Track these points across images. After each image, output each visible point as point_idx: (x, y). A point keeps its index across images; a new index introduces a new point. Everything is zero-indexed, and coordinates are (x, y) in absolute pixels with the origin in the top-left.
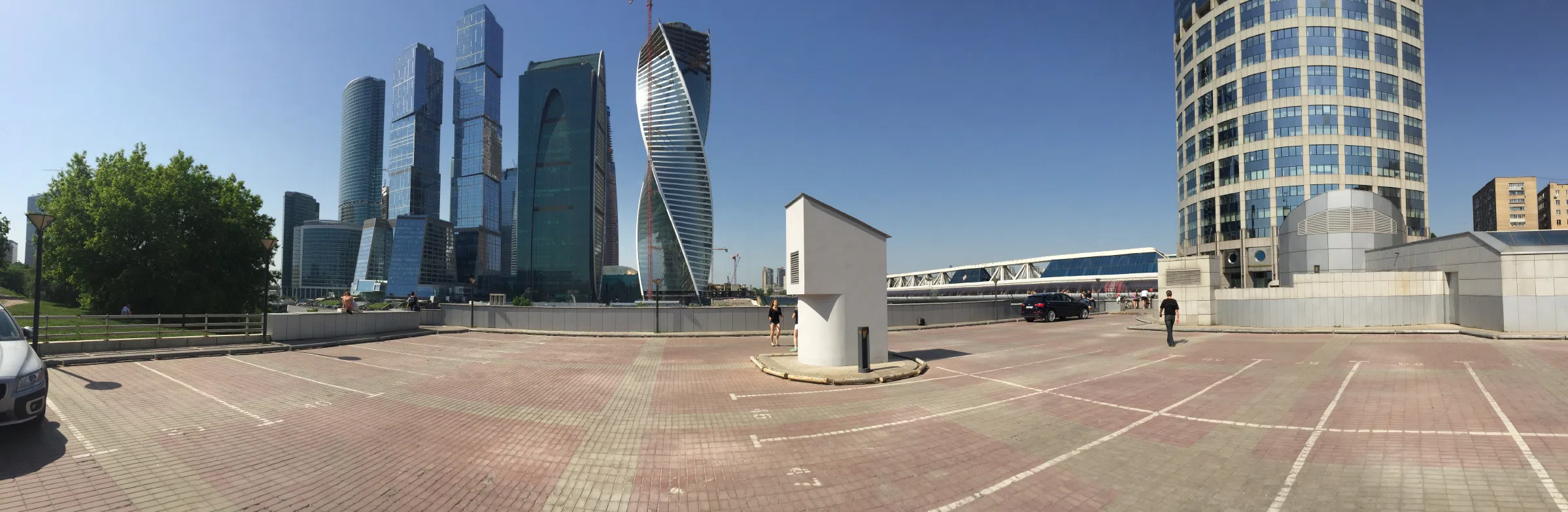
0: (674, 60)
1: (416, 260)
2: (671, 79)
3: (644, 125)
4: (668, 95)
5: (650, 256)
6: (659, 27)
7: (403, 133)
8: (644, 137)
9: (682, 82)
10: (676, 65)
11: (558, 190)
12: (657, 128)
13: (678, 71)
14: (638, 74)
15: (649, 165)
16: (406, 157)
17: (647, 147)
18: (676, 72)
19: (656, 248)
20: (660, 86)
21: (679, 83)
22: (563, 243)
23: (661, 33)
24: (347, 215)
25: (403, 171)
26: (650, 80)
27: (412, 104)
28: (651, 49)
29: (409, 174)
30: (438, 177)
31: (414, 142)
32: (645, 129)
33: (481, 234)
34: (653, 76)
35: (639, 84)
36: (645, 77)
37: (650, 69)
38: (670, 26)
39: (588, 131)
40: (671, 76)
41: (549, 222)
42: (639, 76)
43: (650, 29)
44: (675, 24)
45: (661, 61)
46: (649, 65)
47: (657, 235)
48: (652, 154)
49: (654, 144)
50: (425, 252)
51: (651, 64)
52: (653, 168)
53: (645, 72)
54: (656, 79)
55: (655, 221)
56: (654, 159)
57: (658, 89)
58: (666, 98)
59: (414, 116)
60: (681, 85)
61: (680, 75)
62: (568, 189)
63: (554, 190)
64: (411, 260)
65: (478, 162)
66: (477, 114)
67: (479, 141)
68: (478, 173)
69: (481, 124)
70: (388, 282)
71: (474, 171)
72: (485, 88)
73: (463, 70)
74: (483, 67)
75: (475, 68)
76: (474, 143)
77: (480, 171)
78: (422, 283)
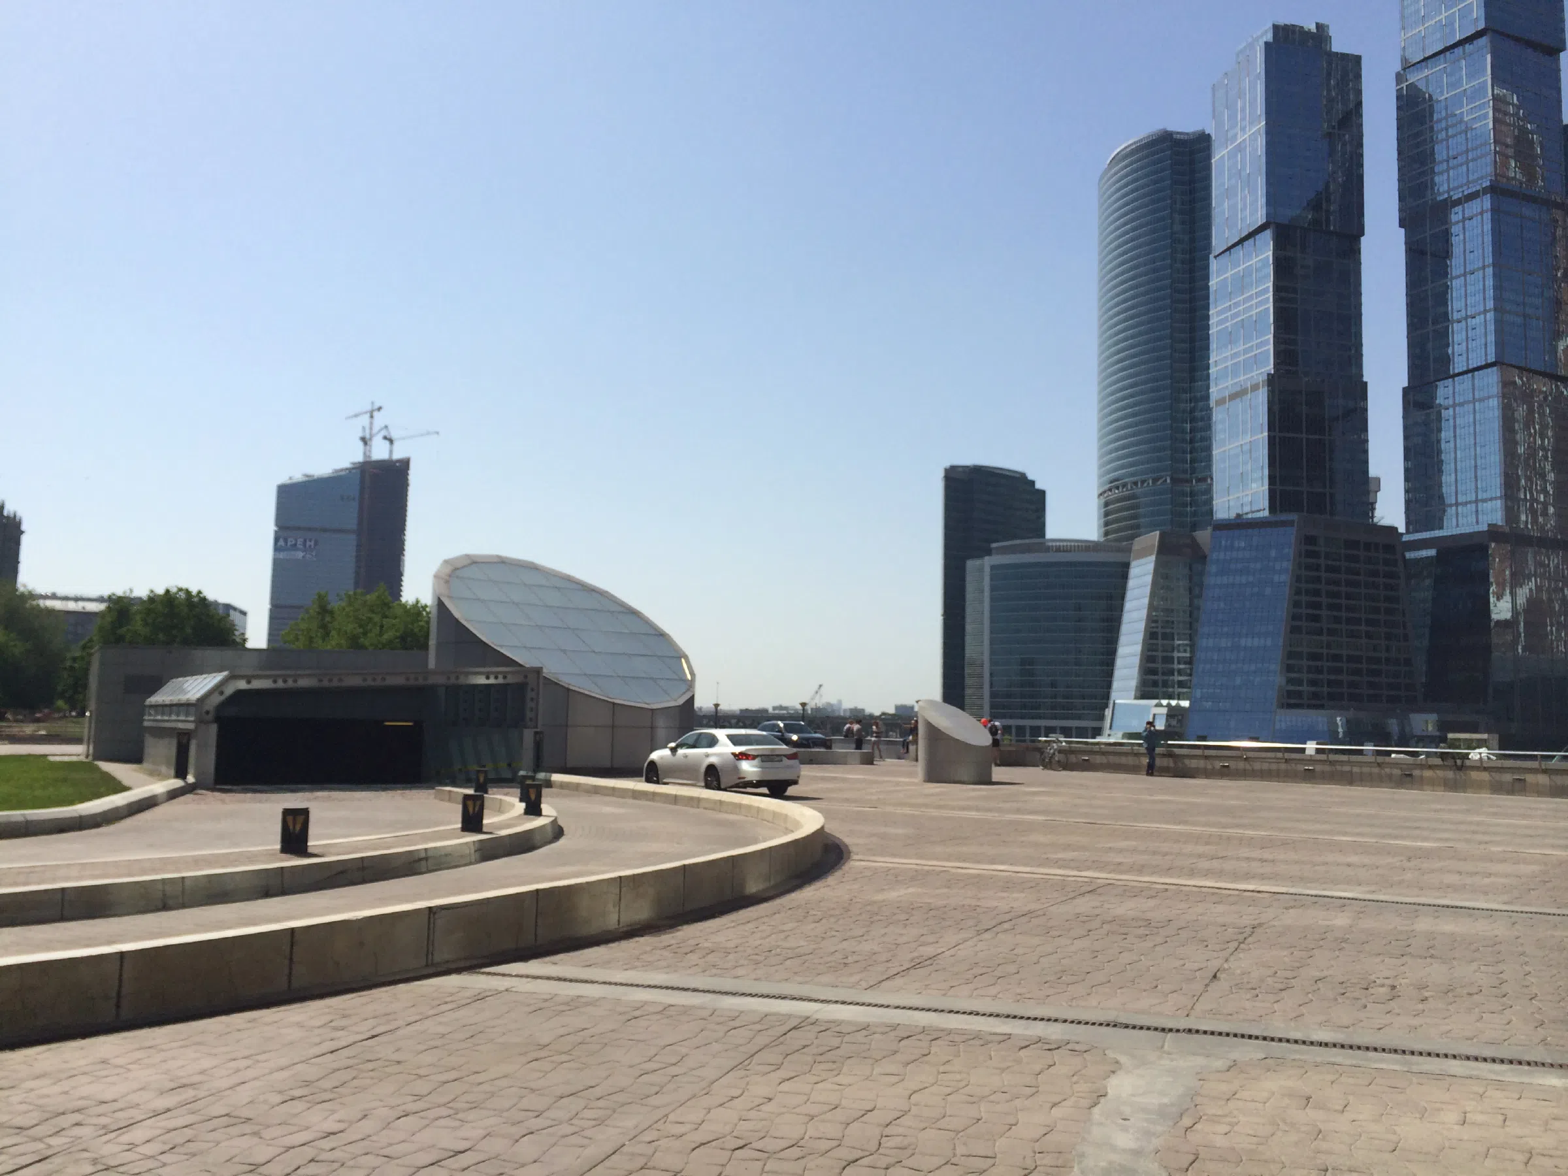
1: (1269, 642)
7: (1241, 283)
16: (1251, 349)
24: (1122, 519)
27: (1261, 201)
29: (1262, 396)
30: (1361, 390)
31: (1271, 305)
33: (1498, 550)
50: (1295, 617)
59: (1270, 235)
64: (1256, 642)
65: (1480, 331)
66: (1470, 186)
67: (1481, 265)
68: (1484, 363)
69: (1482, 213)
70: (1190, 704)
71: (1470, 362)
72: (1491, 102)
73: (1424, 64)
74: (1484, 41)
75: (1459, 51)
76: (1465, 275)
77: (1486, 359)
78: (1290, 706)
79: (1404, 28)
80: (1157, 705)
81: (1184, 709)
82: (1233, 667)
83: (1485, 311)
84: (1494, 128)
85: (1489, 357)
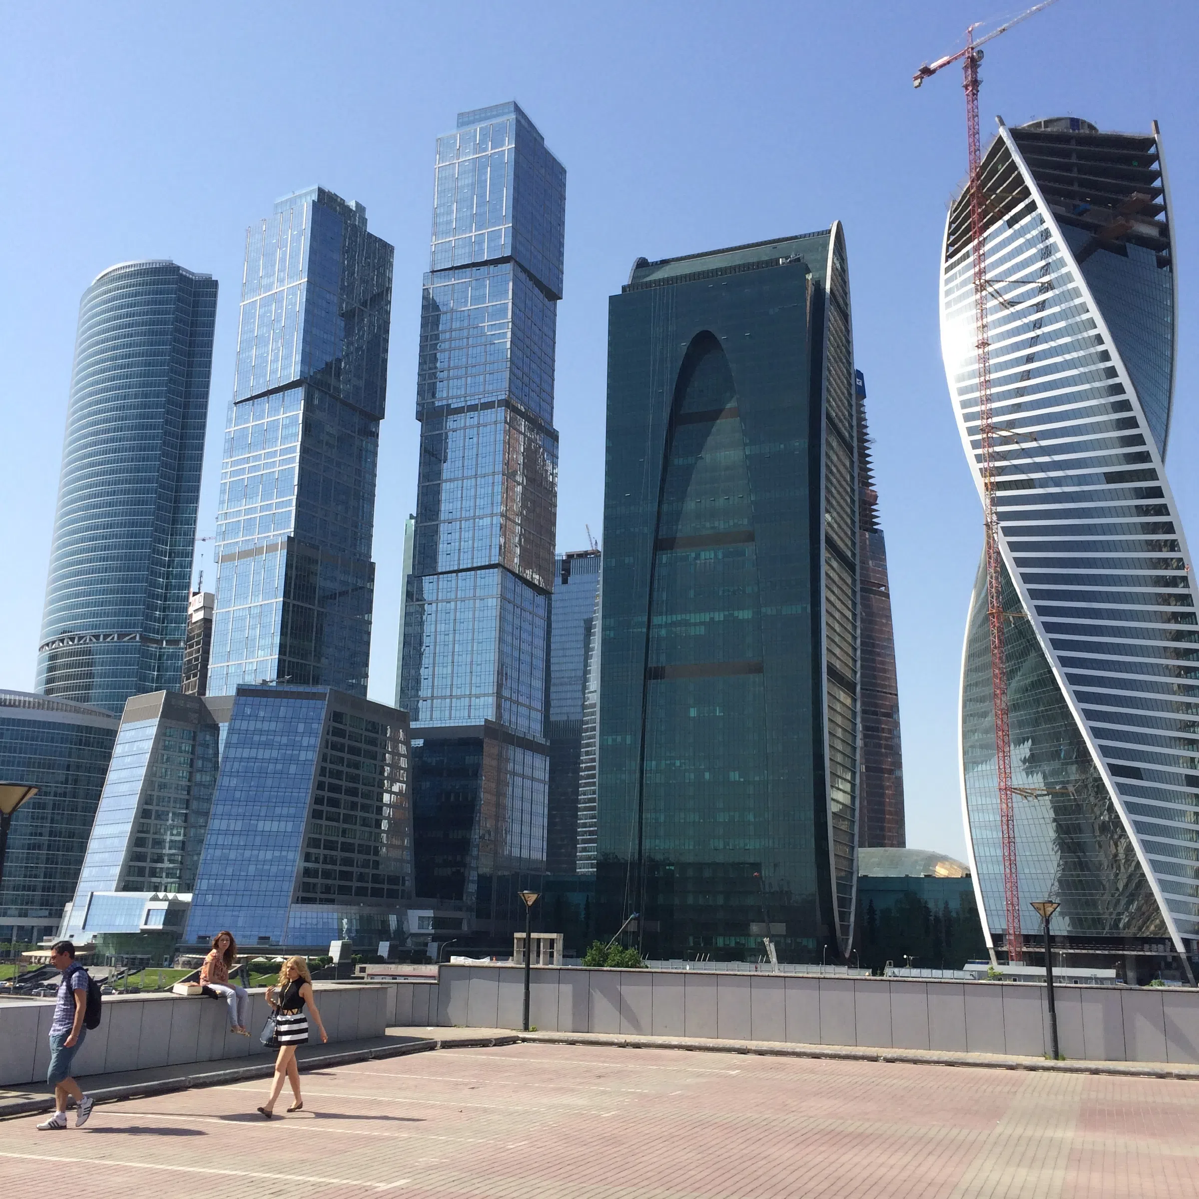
0: (1050, 223)
1: (289, 828)
2: (1046, 279)
3: (968, 418)
4: (1038, 324)
5: (1008, 819)
6: (1000, 139)
7: (265, 436)
8: (970, 453)
9: (1079, 282)
10: (1056, 237)
11: (719, 616)
12: (1011, 424)
13: (1064, 252)
14: (943, 277)
15: (989, 536)
16: (269, 507)
17: (979, 482)
18: (1058, 255)
19: (1025, 793)
20: (1012, 303)
21: (1070, 286)
22: (735, 776)
23: (1007, 154)
24: (68, 677)
25: (258, 551)
26: (981, 288)
27: (296, 357)
28: (980, 205)
30: (368, 571)
31: (296, 467)
32: (971, 431)
33: (490, 748)
34: (988, 276)
35: (948, 304)
36: (964, 283)
37: (981, 258)
38: (1033, 130)
39: (800, 444)
40: (1046, 270)
41: (693, 713)
42: (947, 282)
43: (975, 150)
44: (1048, 123)
45: (1010, 232)
46: (976, 249)
47: (1025, 750)
48: (996, 502)
49: (1001, 471)
51: (981, 244)
52: (1002, 543)
53: (967, 269)
54: (997, 286)
55: (1015, 707)
56: (1002, 516)
57: (1006, 312)
58: (1032, 334)
59: (300, 392)
60: (1076, 293)
61: (1071, 267)
62: (745, 615)
63: (706, 617)
64: (275, 826)
65: (487, 532)
66: (486, 395)
67: (491, 471)
68: (487, 563)
69: (496, 423)
70: (193, 899)
71: (475, 560)
72: (510, 324)
73: (451, 272)
74: (508, 267)
75: (484, 269)
76: (476, 476)
77: (490, 560)
78: (305, 900)
79: (435, 234)
80: (155, 899)
81: (187, 904)
82: (247, 853)
83: (492, 515)
84: (511, 348)
85: (493, 558)
